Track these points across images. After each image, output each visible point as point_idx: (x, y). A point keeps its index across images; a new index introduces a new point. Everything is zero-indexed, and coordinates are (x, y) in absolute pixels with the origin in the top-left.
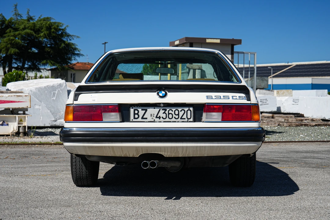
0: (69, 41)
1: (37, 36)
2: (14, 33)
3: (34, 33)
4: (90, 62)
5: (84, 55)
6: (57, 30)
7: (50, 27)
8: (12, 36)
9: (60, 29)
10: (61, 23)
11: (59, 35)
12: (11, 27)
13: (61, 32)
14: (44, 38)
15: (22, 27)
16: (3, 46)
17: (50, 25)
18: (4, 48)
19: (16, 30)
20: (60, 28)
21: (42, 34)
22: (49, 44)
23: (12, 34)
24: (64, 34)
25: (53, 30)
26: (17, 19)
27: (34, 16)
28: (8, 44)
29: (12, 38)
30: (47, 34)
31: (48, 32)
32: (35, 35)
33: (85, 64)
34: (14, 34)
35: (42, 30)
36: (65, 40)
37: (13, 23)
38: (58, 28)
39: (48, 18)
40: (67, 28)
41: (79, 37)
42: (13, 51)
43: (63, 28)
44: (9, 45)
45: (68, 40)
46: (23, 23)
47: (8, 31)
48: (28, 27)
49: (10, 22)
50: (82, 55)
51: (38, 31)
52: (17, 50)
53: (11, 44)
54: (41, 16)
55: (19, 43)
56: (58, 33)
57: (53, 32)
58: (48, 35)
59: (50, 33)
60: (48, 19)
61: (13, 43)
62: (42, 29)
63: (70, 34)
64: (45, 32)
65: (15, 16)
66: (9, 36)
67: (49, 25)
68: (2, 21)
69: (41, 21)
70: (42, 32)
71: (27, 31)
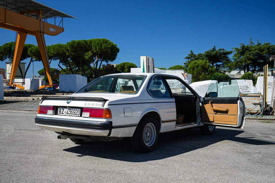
1: (262, 53)
2: (249, 53)
3: (260, 52)
7: (269, 48)
8: (248, 54)
12: (248, 50)
14: (266, 54)
15: (253, 49)
16: (243, 60)
19: (250, 51)
21: (264, 52)
25: (271, 50)
26: (252, 45)
27: (261, 43)
29: (248, 55)
32: (260, 53)
37: (249, 48)
39: (268, 43)
42: (248, 62)
44: (247, 59)
46: (254, 47)
47: (246, 52)
48: (257, 49)
49: (247, 47)
51: (262, 51)
52: (251, 62)
55: (252, 57)
57: (271, 51)
58: (268, 53)
59: (269, 51)
60: (268, 44)
61: (249, 58)
62: (265, 49)
64: (266, 51)
65: (250, 44)
66: (246, 54)
68: (243, 47)
69: (265, 45)
70: (264, 51)
71: (256, 51)
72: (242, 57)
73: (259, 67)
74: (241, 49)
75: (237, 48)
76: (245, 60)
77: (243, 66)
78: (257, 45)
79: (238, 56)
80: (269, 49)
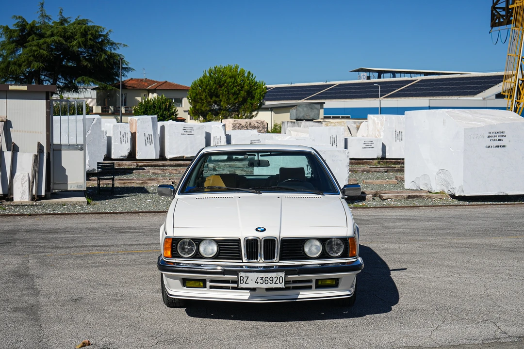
0: (113, 51)
1: (68, 45)
2: (38, 41)
3: (64, 42)
4: (148, 79)
5: (134, 70)
6: (96, 36)
7: (86, 32)
8: (35, 46)
9: (100, 36)
10: (101, 27)
11: (99, 42)
12: (35, 34)
13: (102, 39)
15: (49, 33)
16: (23, 60)
17: (87, 30)
18: (24, 62)
19: (41, 36)
20: (101, 33)
21: (75, 43)
22: (87, 56)
23: (35, 43)
24: (106, 41)
25: (89, 37)
26: (45, 22)
27: (70, 18)
28: (30, 56)
29: (34, 48)
30: (82, 42)
31: (83, 39)
33: (141, 80)
34: (38, 43)
35: (77, 37)
36: (107, 49)
37: (37, 29)
38: (97, 33)
39: (83, 20)
40: (109, 33)
41: (126, 46)
42: (36, 65)
43: (104, 33)
44: (31, 58)
45: (111, 50)
46: (52, 27)
47: (30, 38)
48: (57, 33)
49: (33, 26)
50: (132, 69)
51: (69, 38)
52: (41, 65)
53: (33, 56)
54: (78, 17)
55: (43, 54)
56: (97, 41)
57: (90, 39)
58: (83, 44)
59: (86, 40)
60: (84, 22)
61: (37, 55)
62: (76, 35)
63: (115, 42)
64: (80, 39)
65: (41, 18)
66: (30, 46)
67: (85, 29)
68: (23, 26)
69: (75, 25)
70: (75, 40)
71: (55, 38)
72: (20, 51)
73: (66, 79)
74: (16, 30)
75: (7, 28)
76: (28, 60)
77: (24, 75)
78: (59, 21)
79: (9, 49)
80: (84, 34)
